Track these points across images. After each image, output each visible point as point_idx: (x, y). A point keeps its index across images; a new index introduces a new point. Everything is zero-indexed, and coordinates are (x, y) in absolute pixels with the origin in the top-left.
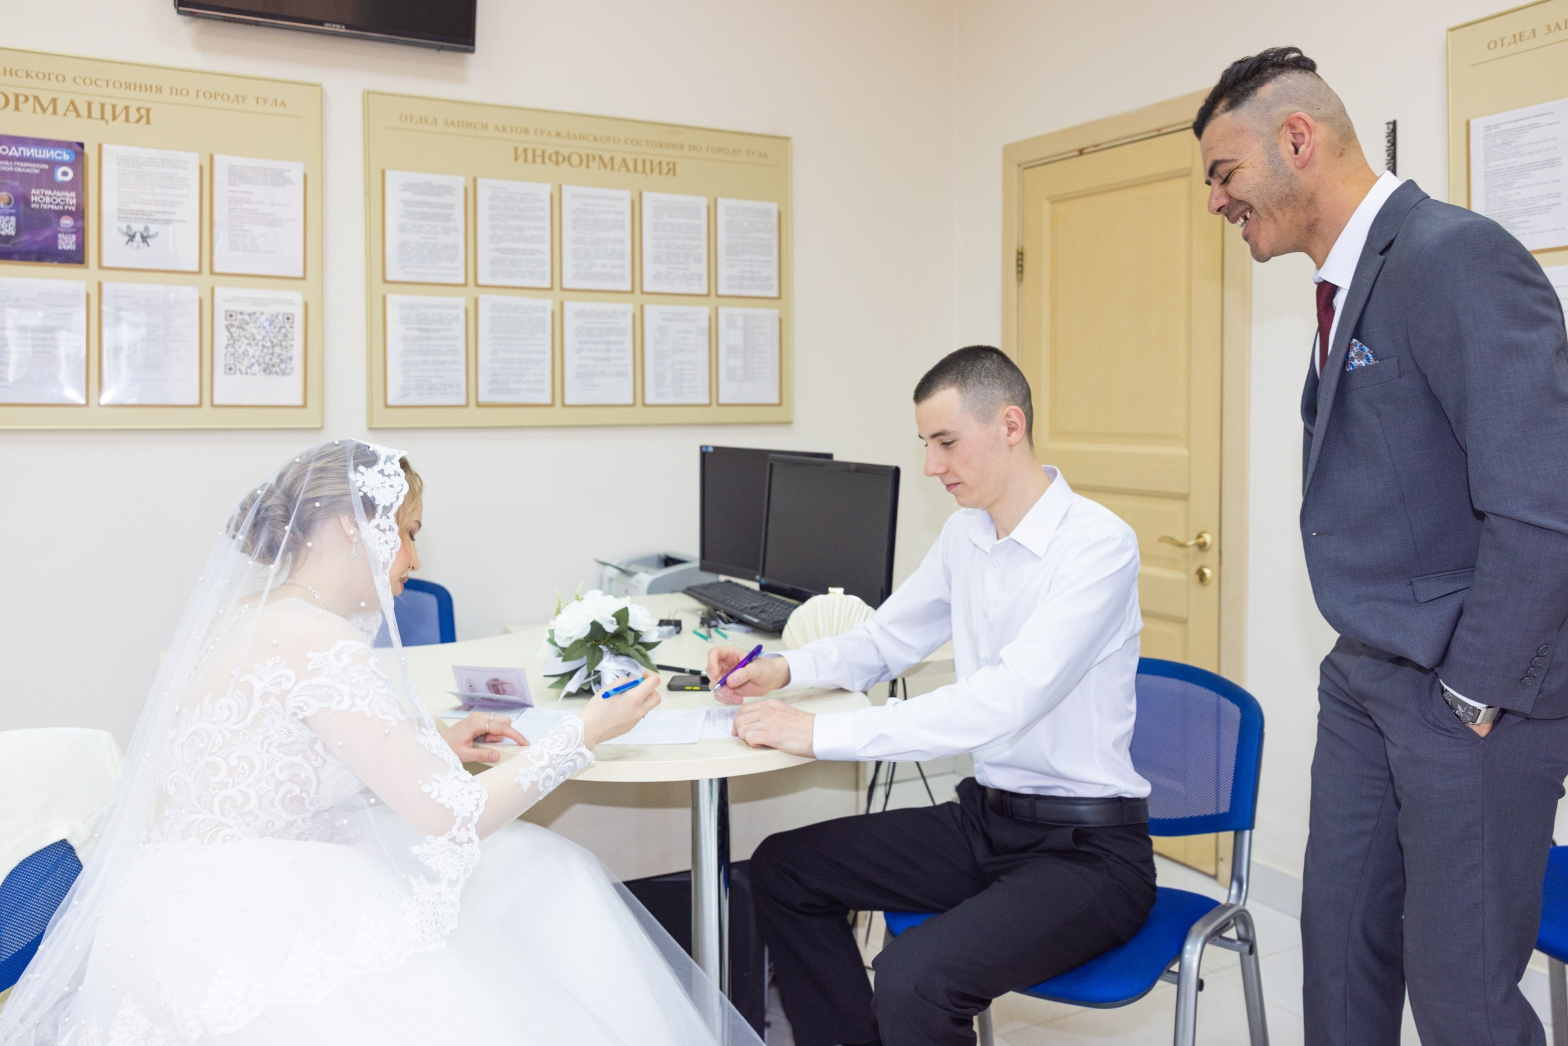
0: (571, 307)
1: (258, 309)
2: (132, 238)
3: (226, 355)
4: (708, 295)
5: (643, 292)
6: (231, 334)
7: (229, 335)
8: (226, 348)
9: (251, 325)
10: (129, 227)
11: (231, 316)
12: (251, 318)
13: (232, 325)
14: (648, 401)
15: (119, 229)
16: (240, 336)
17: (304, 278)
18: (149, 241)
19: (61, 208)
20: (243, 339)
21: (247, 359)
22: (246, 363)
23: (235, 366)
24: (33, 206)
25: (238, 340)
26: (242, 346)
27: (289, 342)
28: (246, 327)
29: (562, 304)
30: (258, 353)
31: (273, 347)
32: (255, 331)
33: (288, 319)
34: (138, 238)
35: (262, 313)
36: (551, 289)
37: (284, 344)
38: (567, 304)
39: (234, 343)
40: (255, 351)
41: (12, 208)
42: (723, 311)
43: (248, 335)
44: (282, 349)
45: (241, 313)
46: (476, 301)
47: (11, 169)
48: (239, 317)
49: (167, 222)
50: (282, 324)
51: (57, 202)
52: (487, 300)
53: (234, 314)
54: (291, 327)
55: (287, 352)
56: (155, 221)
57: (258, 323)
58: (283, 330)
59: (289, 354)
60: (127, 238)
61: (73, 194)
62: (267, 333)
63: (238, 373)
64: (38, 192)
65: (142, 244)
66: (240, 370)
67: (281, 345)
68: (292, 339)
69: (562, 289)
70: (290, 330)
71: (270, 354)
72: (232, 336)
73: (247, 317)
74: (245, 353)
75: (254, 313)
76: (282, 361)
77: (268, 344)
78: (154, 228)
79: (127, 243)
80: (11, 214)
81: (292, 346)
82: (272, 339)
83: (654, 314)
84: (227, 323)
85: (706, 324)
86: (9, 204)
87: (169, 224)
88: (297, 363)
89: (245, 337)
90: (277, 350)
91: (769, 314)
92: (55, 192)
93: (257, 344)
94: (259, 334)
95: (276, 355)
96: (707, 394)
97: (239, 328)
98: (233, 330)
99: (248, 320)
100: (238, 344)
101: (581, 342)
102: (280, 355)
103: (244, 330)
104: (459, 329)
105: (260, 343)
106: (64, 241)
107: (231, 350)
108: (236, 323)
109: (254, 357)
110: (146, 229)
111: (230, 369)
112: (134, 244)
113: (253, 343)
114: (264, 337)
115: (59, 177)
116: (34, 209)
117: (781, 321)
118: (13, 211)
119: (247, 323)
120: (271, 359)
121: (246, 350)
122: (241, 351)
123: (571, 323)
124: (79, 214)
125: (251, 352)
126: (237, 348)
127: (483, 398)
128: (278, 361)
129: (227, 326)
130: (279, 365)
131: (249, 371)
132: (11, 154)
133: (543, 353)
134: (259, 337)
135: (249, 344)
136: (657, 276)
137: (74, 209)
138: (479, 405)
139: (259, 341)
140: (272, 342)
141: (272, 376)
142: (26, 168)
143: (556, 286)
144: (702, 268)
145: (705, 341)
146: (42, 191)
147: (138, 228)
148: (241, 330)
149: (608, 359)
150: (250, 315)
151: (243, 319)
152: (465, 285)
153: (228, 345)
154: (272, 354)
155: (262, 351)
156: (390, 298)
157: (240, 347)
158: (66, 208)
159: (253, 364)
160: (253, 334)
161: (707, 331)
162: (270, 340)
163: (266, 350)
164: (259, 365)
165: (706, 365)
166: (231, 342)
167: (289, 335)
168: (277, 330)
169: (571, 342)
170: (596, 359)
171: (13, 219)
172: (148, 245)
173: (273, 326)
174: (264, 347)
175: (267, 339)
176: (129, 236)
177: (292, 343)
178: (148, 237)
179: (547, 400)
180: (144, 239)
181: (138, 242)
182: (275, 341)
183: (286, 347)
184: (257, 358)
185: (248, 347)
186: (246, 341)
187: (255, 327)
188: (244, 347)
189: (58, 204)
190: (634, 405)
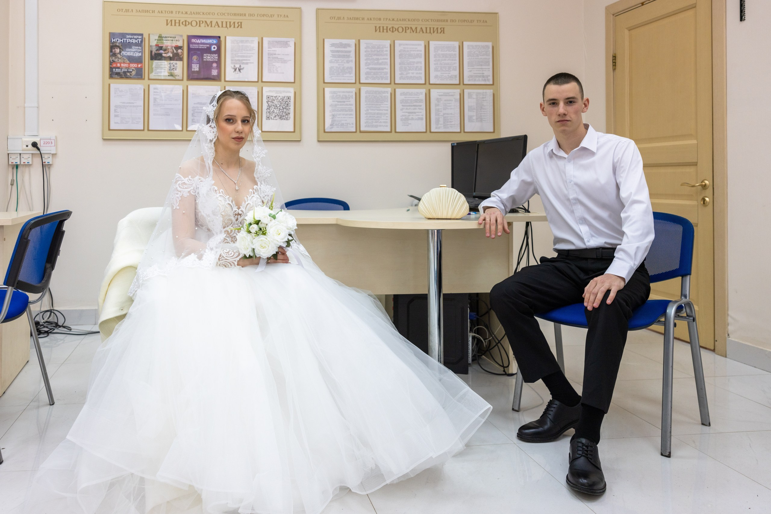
0: (399, 91)
1: (278, 95)
2: (235, 70)
3: (267, 112)
4: (459, 84)
5: (430, 84)
6: (269, 104)
7: (268, 105)
8: (267, 110)
9: (276, 101)
10: (234, 66)
11: (268, 98)
12: (275, 98)
13: (269, 101)
14: (432, 130)
15: (231, 67)
16: (271, 105)
17: (294, 83)
18: (241, 71)
19: (213, 60)
20: (272, 106)
21: (274, 114)
22: (274, 115)
23: (270, 116)
24: (204, 60)
25: (271, 107)
26: (272, 109)
27: (289, 107)
28: (274, 102)
29: (395, 90)
30: (278, 111)
31: (283, 109)
32: (277, 103)
33: (289, 98)
34: (237, 70)
35: (279, 96)
36: (390, 84)
37: (287, 108)
38: (397, 90)
39: (270, 108)
40: (277, 111)
41: (197, 61)
42: (466, 91)
43: (274, 105)
44: (286, 110)
45: (272, 97)
46: (360, 90)
47: (197, 47)
48: (271, 98)
49: (247, 63)
50: (286, 100)
51: (211, 58)
52: (364, 89)
53: (270, 97)
54: (290, 101)
55: (288, 111)
56: (243, 63)
57: (278, 100)
58: (287, 103)
59: (289, 112)
60: (234, 70)
61: (217, 55)
62: (281, 104)
63: (271, 119)
64: (206, 55)
65: (239, 72)
66: (271, 118)
67: (286, 108)
68: (290, 106)
69: (395, 84)
70: (289, 103)
71: (282, 112)
72: (269, 105)
73: (274, 98)
74: (273, 112)
75: (277, 96)
76: (286, 114)
77: (281, 108)
78: (242, 66)
79: (234, 72)
80: (197, 63)
81: (290, 108)
82: (283, 106)
83: (435, 93)
84: (267, 100)
85: (458, 97)
86: (197, 60)
87: (248, 64)
88: (292, 115)
89: (273, 106)
90: (285, 110)
91: (489, 92)
92: (211, 55)
93: (277, 108)
94: (278, 104)
95: (284, 112)
96: (459, 128)
97: (271, 102)
98: (269, 103)
99: (275, 99)
100: (271, 108)
101: (403, 106)
102: (285, 112)
103: (273, 103)
104: (353, 101)
105: (279, 108)
106: (214, 72)
107: (268, 110)
108: (270, 100)
109: (276, 113)
110: (240, 66)
111: (268, 118)
112: (236, 72)
113: (276, 108)
114: (280, 105)
115: (213, 49)
116: (205, 61)
117: (494, 95)
118: (198, 62)
119: (274, 100)
120: (282, 114)
121: (274, 111)
122: (272, 111)
123: (399, 98)
124: (219, 62)
125: (275, 111)
126: (270, 110)
127: (362, 129)
128: (285, 115)
129: (267, 102)
130: (285, 116)
131: (274, 118)
132: (198, 42)
133: (387, 110)
134: (278, 106)
135: (275, 108)
136: (436, 77)
137: (217, 60)
138: (361, 132)
139: (278, 107)
140: (283, 107)
141: (282, 120)
142: (202, 47)
143: (392, 83)
144: (457, 73)
145: (458, 104)
146: (207, 54)
147: (237, 66)
148: (272, 103)
149: (415, 113)
150: (275, 97)
151: (273, 99)
152: (355, 83)
153: (267, 108)
154: (283, 112)
155: (279, 111)
156: (326, 89)
157: (271, 109)
158: (214, 60)
159: (276, 116)
160: (276, 104)
161: (459, 100)
162: (282, 107)
163: (280, 110)
164: (278, 116)
165: (459, 115)
166: (268, 107)
167: (289, 104)
168: (284, 103)
169: (399, 106)
170: (409, 113)
171: (198, 65)
172: (241, 72)
173: (283, 101)
174: (280, 109)
175: (281, 106)
176: (234, 69)
177: (290, 107)
178: (241, 69)
179: (389, 130)
180: (239, 70)
181: (237, 71)
182: (284, 107)
183: (288, 109)
184: (277, 113)
185: (274, 109)
186: (274, 107)
187: (277, 102)
188: (273, 109)
189: (212, 59)
190: (426, 132)
